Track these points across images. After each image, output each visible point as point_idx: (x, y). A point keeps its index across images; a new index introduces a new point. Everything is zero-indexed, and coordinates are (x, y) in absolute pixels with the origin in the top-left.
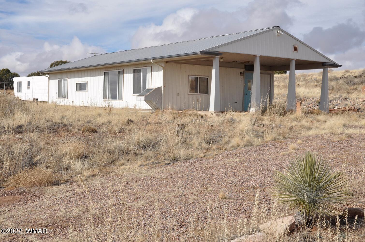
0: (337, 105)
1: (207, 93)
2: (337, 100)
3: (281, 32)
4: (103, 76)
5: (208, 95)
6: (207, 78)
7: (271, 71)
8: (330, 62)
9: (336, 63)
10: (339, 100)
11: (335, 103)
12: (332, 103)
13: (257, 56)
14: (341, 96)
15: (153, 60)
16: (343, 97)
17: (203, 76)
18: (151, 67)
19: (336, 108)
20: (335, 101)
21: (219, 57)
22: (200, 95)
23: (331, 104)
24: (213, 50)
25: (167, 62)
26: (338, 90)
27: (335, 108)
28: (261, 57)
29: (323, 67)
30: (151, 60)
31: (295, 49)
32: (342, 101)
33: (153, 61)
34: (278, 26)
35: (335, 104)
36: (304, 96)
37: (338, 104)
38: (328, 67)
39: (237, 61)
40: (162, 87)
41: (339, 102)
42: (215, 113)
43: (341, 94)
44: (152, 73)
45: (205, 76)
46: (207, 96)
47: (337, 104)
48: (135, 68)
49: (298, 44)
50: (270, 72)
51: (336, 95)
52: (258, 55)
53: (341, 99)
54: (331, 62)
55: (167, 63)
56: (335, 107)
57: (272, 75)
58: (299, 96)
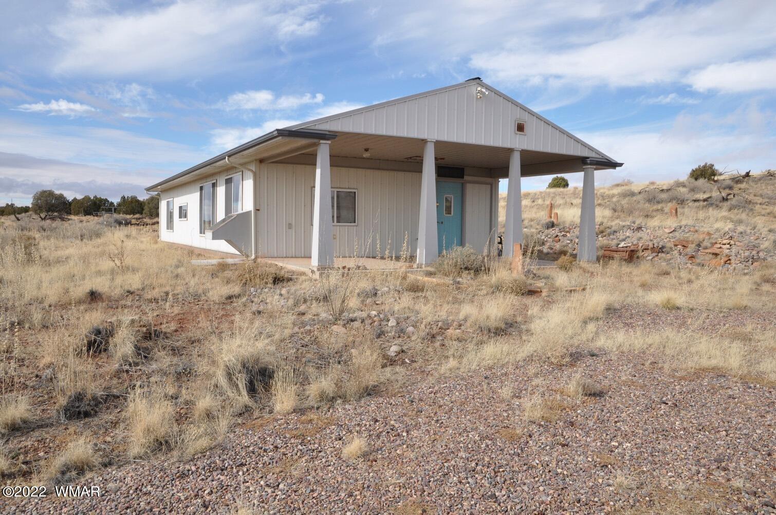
0: (624, 240)
1: (355, 222)
2: (625, 229)
3: (484, 90)
4: (199, 193)
5: (357, 226)
6: (355, 192)
7: (491, 177)
8: (597, 156)
9: (610, 158)
10: (629, 230)
11: (621, 235)
12: (617, 237)
13: (428, 143)
14: (634, 223)
15: (229, 156)
16: (636, 226)
17: (345, 188)
18: (241, 173)
19: (622, 245)
20: (621, 231)
21: (329, 142)
22: (340, 226)
23: (615, 237)
24: (313, 128)
25: (261, 161)
26: (630, 212)
27: (620, 246)
28: (438, 144)
29: (584, 167)
30: (225, 158)
31: (520, 128)
32: (634, 232)
33: (228, 159)
34: (479, 78)
35: (621, 237)
36: (572, 222)
37: (626, 238)
38: (595, 167)
39: (410, 158)
40: (251, 211)
41: (628, 234)
42: (318, 270)
43: (634, 219)
44: (244, 182)
45: (349, 188)
46: (355, 227)
47: (624, 237)
48: (227, 176)
49: (525, 118)
50: (489, 180)
51: (625, 221)
52: (430, 139)
53: (632, 228)
54: (601, 157)
55: (263, 165)
56: (619, 244)
57: (494, 185)
58: (564, 222)
